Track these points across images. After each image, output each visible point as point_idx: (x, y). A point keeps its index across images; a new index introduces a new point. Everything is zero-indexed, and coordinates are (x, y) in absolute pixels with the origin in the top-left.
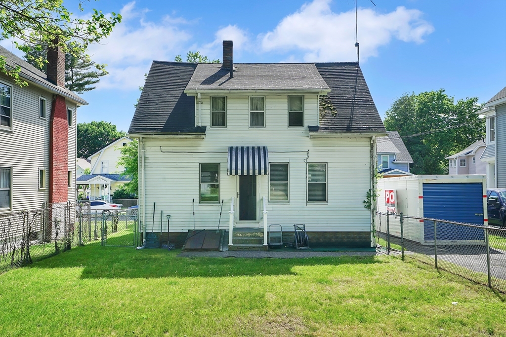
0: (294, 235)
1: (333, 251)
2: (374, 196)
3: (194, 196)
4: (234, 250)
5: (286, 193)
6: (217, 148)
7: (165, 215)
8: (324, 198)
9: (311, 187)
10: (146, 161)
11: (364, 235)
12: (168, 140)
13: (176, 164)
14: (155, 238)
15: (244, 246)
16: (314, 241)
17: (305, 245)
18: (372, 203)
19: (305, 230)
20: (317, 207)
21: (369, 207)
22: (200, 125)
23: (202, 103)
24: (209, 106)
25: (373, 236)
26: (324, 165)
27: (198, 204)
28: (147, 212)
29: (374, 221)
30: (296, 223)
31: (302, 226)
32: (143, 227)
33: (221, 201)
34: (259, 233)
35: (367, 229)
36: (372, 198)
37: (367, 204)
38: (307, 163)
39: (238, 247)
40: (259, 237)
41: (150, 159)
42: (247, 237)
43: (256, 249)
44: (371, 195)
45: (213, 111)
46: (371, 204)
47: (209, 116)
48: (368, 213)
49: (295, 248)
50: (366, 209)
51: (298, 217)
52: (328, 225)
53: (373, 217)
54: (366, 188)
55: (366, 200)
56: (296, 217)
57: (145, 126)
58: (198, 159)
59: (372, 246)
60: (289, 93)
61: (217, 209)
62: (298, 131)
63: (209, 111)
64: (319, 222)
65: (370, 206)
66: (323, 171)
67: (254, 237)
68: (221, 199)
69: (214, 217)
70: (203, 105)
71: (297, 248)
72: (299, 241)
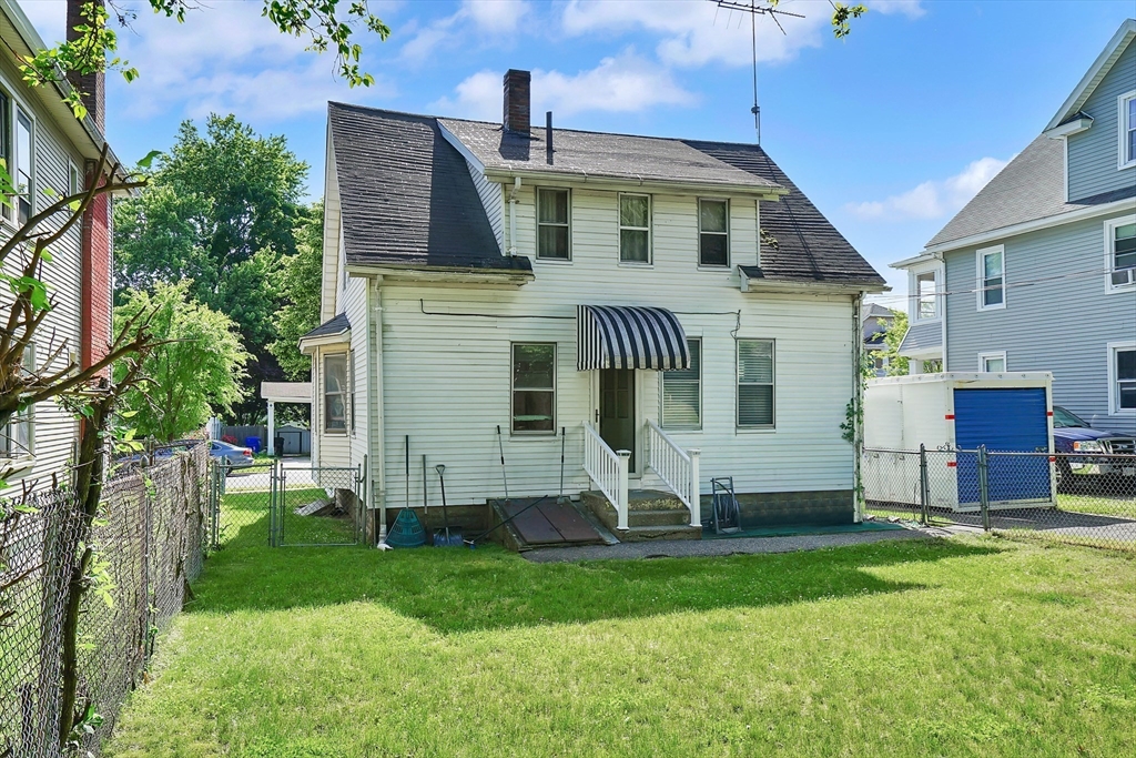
0: (712, 501)
1: (785, 536)
2: (860, 412)
3: (500, 419)
4: (632, 542)
5: (696, 406)
6: (552, 307)
7: (431, 465)
8: (769, 419)
9: (744, 393)
10: (387, 335)
11: (841, 498)
12: (439, 285)
13: (458, 342)
14: (413, 520)
15: (654, 532)
16: (751, 513)
17: (733, 523)
18: (855, 428)
19: (732, 489)
20: (756, 436)
21: (849, 437)
22: (513, 252)
23: (517, 202)
24: (533, 209)
25: (858, 499)
26: (770, 345)
27: (507, 438)
28: (389, 459)
29: (859, 467)
30: (716, 475)
31: (728, 482)
32: (378, 496)
33: (559, 431)
34: (668, 501)
35: (847, 485)
36: (856, 417)
37: (848, 431)
38: (736, 339)
39: (641, 534)
40: (668, 509)
41: (394, 328)
42: (643, 509)
43: (679, 536)
44: (854, 411)
45: (541, 220)
46: (854, 430)
47: (534, 233)
48: (848, 448)
49: (714, 532)
50: (844, 441)
51: (719, 461)
52: (778, 477)
53: (858, 458)
54: (843, 396)
55: (846, 423)
56: (715, 461)
57: (385, 250)
58: (508, 331)
59: (856, 521)
60: (697, 191)
61: (553, 449)
62: (716, 276)
63: (533, 221)
64: (760, 472)
65: (853, 434)
66: (767, 359)
67: (659, 509)
68: (560, 425)
69: (543, 468)
70: (519, 207)
71: (718, 531)
72: (721, 516)
